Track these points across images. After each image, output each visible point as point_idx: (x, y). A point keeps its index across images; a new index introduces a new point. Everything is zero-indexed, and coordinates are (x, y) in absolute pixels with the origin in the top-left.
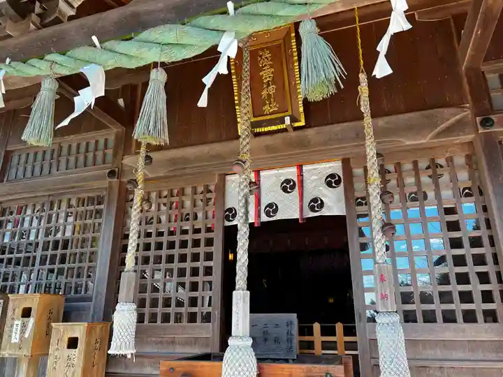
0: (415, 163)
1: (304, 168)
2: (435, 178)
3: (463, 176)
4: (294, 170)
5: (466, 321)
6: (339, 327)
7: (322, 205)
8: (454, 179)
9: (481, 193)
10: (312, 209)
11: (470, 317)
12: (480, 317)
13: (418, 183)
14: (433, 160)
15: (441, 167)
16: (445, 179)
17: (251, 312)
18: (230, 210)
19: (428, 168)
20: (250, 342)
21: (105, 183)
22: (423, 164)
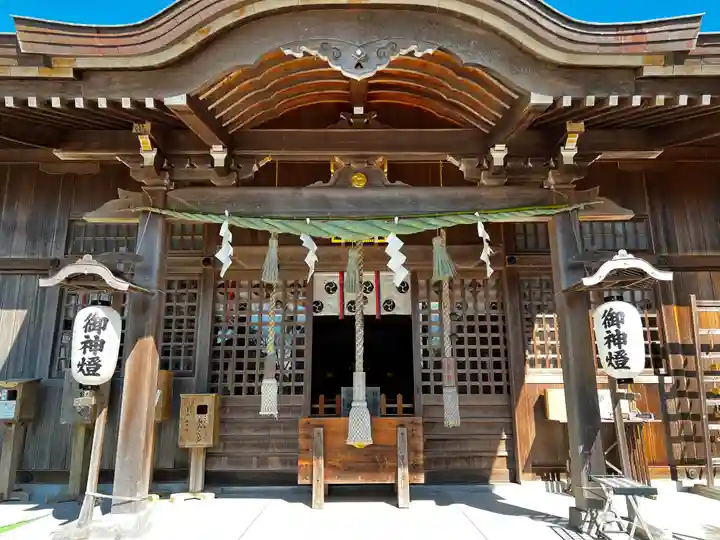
0: (463, 281)
1: (381, 274)
2: (475, 294)
3: (493, 293)
4: (373, 274)
5: (485, 392)
6: (400, 397)
7: (393, 306)
8: (486, 295)
9: (502, 307)
10: (386, 308)
11: (487, 390)
12: (493, 390)
13: (463, 296)
14: (474, 280)
15: (479, 286)
16: (481, 294)
17: (367, 386)
18: (317, 303)
19: (470, 286)
20: (365, 404)
21: (199, 270)
22: (468, 281)
